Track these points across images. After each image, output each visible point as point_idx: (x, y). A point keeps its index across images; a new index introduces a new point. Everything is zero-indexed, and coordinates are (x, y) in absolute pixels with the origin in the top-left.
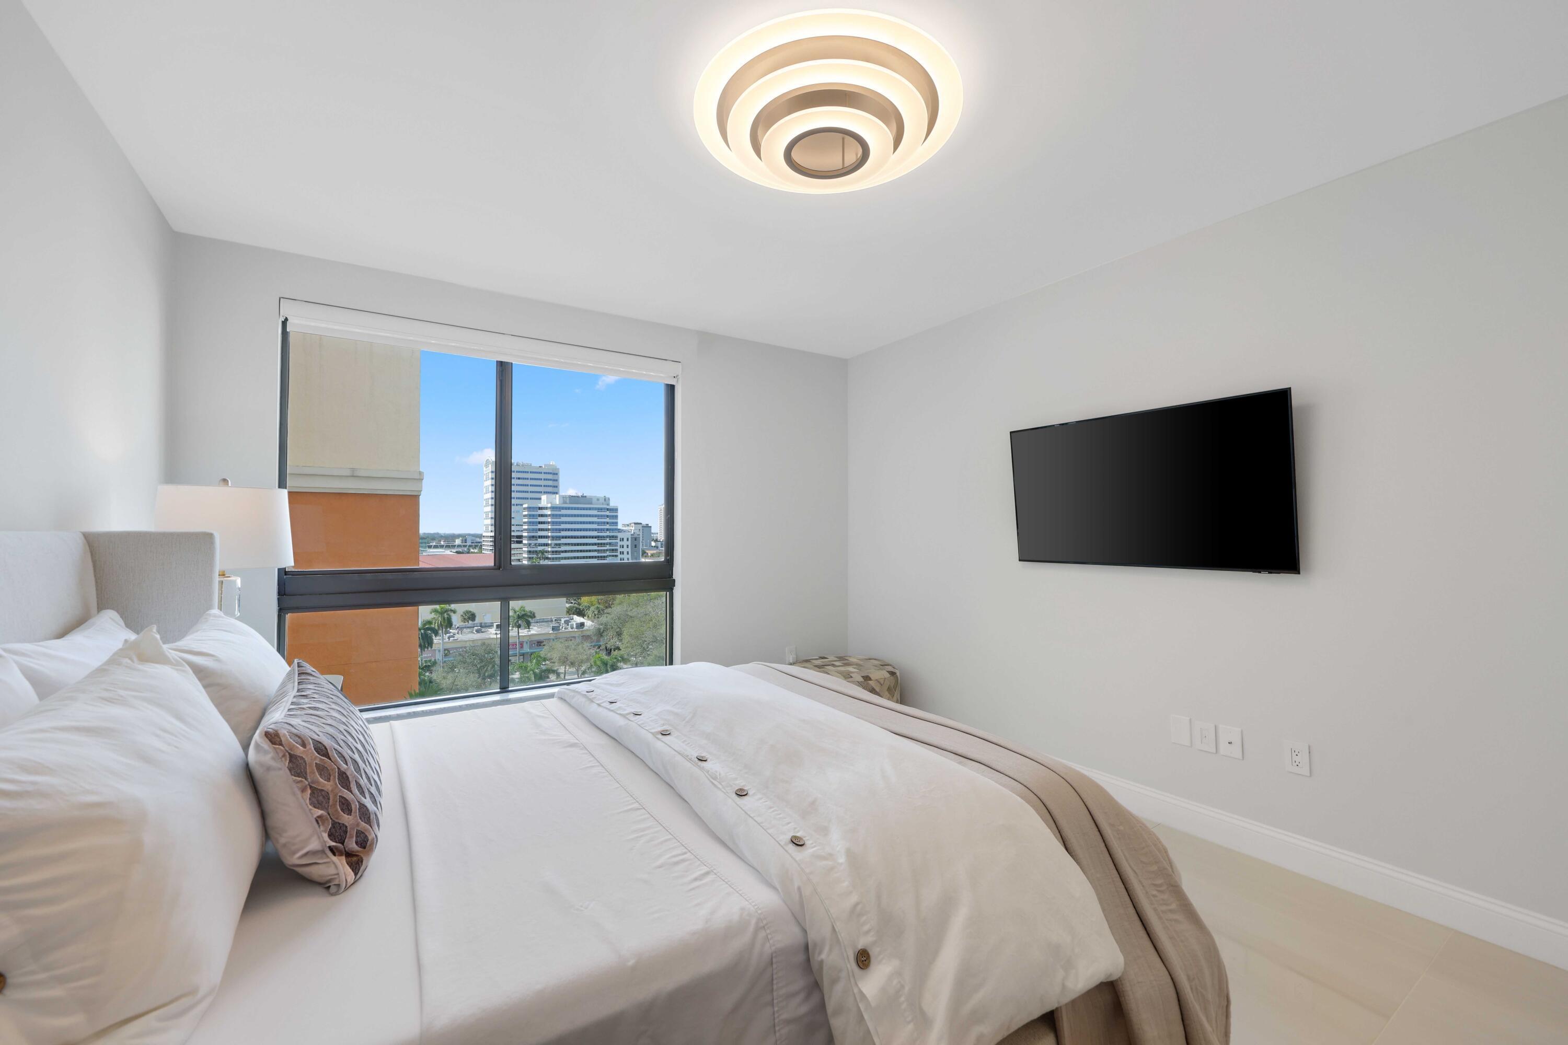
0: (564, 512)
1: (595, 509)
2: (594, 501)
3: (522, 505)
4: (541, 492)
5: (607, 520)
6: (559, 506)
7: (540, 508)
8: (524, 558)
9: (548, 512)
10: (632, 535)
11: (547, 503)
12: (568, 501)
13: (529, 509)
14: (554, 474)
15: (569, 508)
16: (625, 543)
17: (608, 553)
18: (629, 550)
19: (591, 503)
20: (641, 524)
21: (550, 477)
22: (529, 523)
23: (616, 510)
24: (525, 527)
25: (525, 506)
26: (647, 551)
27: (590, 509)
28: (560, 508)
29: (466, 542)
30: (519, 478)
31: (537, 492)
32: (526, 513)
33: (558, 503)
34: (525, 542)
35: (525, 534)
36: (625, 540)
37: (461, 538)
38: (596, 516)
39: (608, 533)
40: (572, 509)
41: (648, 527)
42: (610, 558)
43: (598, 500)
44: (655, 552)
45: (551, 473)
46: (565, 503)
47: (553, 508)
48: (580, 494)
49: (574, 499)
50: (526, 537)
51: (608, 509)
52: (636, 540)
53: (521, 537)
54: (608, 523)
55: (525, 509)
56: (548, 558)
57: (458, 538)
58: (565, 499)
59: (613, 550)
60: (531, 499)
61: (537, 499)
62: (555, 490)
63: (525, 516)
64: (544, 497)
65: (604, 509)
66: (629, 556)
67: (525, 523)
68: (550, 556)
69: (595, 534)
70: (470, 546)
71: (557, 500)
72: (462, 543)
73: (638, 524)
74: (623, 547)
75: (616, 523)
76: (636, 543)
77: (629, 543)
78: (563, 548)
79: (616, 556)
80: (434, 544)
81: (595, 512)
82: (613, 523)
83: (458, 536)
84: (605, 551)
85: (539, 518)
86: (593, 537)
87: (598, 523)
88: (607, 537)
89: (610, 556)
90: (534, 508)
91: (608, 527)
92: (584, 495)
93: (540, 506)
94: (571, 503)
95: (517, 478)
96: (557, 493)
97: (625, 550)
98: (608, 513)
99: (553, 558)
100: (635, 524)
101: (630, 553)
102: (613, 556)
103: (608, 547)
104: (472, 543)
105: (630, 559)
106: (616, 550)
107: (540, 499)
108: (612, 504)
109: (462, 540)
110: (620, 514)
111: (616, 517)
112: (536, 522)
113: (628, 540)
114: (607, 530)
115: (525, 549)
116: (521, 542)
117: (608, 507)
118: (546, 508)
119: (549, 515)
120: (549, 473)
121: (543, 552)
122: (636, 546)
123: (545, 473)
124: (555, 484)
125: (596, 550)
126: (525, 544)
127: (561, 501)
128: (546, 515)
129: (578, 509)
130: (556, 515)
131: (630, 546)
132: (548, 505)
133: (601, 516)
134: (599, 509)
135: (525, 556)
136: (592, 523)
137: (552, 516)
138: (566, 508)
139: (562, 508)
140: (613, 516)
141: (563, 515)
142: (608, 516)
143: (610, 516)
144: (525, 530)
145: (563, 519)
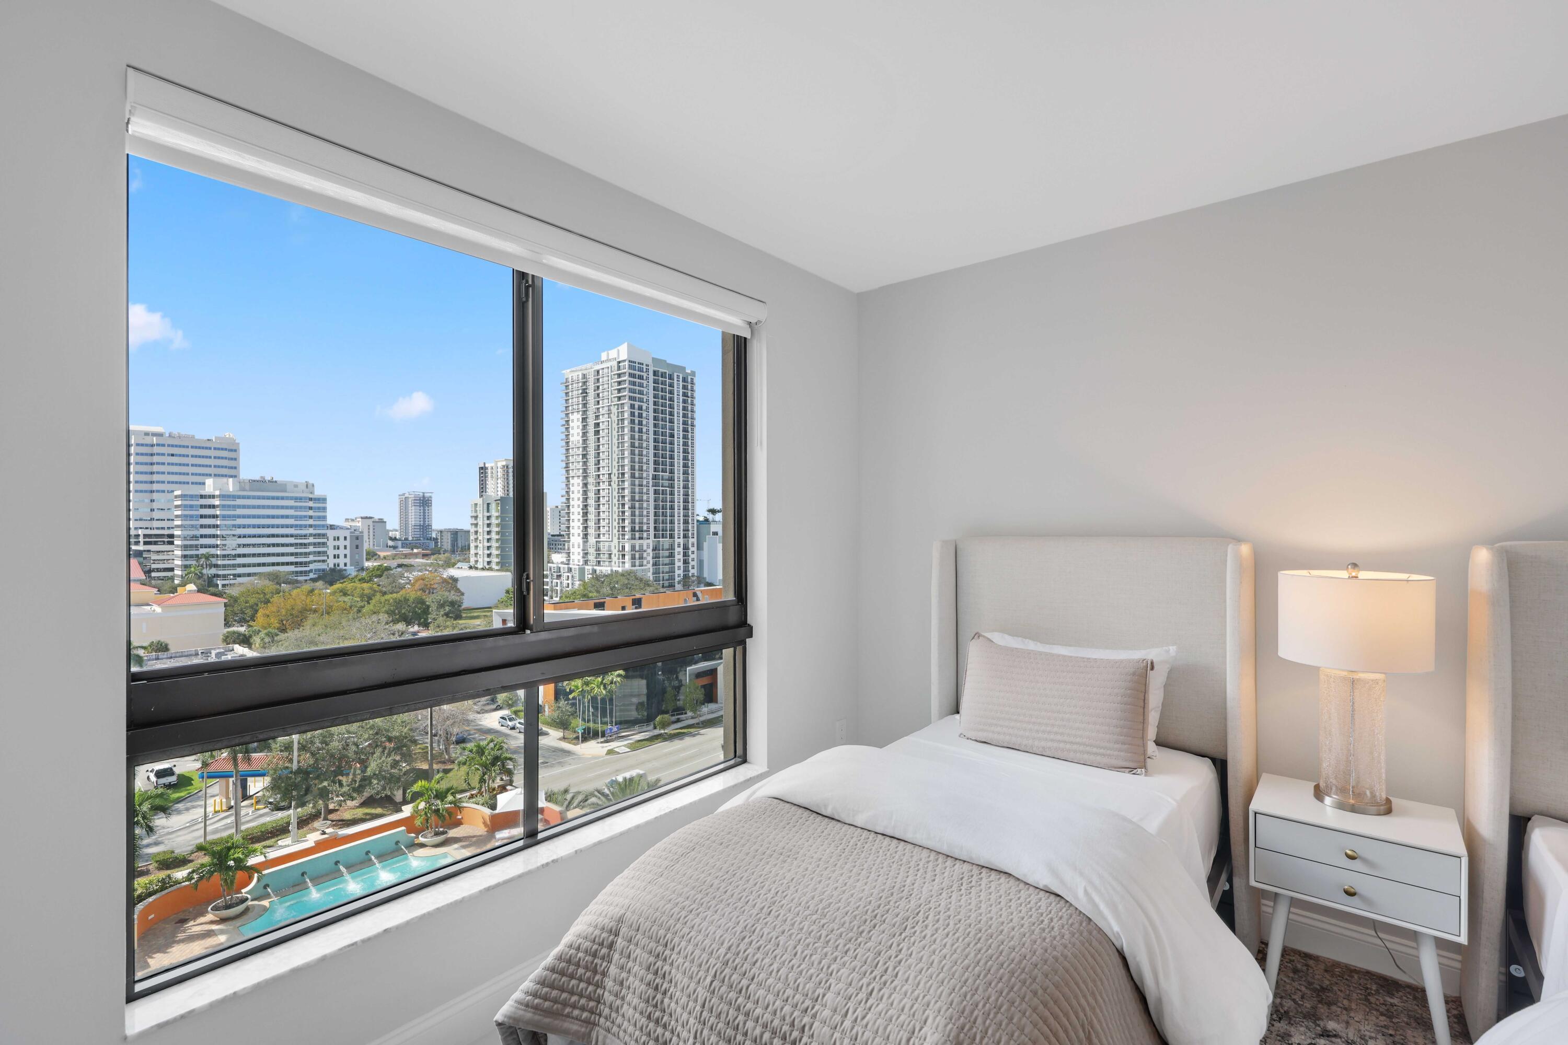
0: (241, 502)
1: (291, 498)
2: (288, 488)
3: (173, 491)
4: (206, 475)
5: (311, 513)
6: (234, 493)
7: (202, 497)
8: (178, 566)
9: (217, 502)
10: (351, 533)
11: (215, 489)
12: (247, 487)
13: (183, 497)
14: (231, 450)
15: (248, 497)
16: (341, 543)
17: (311, 558)
18: (348, 552)
19: (285, 491)
20: (371, 518)
21: (225, 453)
22: (184, 517)
23: (324, 500)
24: (179, 522)
25: (178, 493)
26: (379, 553)
27: (283, 498)
28: (234, 497)
30: (173, 455)
31: (200, 475)
32: (178, 503)
33: (231, 490)
34: (179, 542)
35: (177, 532)
36: (342, 539)
38: (291, 508)
39: (311, 531)
40: (253, 498)
41: (382, 522)
42: (317, 563)
43: (296, 486)
44: (389, 553)
45: (226, 449)
47: (222, 497)
48: (268, 478)
49: (259, 484)
50: (179, 536)
51: (311, 499)
52: (360, 538)
53: (172, 536)
54: (311, 517)
55: (176, 497)
56: (216, 566)
58: (243, 484)
59: (319, 552)
60: (192, 483)
61: (200, 483)
62: (232, 472)
63: (177, 507)
64: (209, 482)
65: (305, 498)
66: (348, 560)
67: (177, 516)
68: (219, 562)
71: (231, 485)
73: (366, 518)
74: (338, 549)
75: (324, 518)
76: (357, 542)
77: (348, 543)
78: (241, 551)
79: (325, 561)
81: (291, 503)
82: (319, 517)
84: (306, 554)
85: (201, 510)
86: (287, 536)
87: (296, 518)
88: (311, 535)
89: (315, 561)
90: (192, 496)
91: (311, 522)
92: (274, 480)
93: (203, 493)
94: (251, 490)
95: (168, 455)
96: (235, 476)
97: (340, 552)
98: (311, 504)
99: (224, 566)
100: (362, 518)
101: (348, 556)
102: (319, 561)
103: (311, 549)
105: (348, 564)
106: (325, 553)
107: (204, 484)
108: (318, 492)
110: (329, 505)
111: (324, 509)
112: (196, 516)
113: (345, 538)
114: (311, 526)
115: (178, 553)
116: (172, 543)
117: (311, 496)
118: (213, 497)
119: (218, 506)
120: (222, 449)
121: (207, 557)
122: (357, 547)
123: (215, 449)
124: (232, 463)
125: (292, 554)
126: (177, 546)
127: (238, 487)
128: (214, 507)
129: (264, 498)
130: (229, 506)
131: (348, 547)
132: (217, 493)
133: (301, 507)
134: (296, 499)
135: (178, 562)
136: (287, 517)
137: (223, 507)
138: (244, 497)
139: (239, 497)
140: (319, 508)
141: (239, 507)
142: (311, 508)
143: (315, 508)
144: (178, 526)
145: (241, 511)
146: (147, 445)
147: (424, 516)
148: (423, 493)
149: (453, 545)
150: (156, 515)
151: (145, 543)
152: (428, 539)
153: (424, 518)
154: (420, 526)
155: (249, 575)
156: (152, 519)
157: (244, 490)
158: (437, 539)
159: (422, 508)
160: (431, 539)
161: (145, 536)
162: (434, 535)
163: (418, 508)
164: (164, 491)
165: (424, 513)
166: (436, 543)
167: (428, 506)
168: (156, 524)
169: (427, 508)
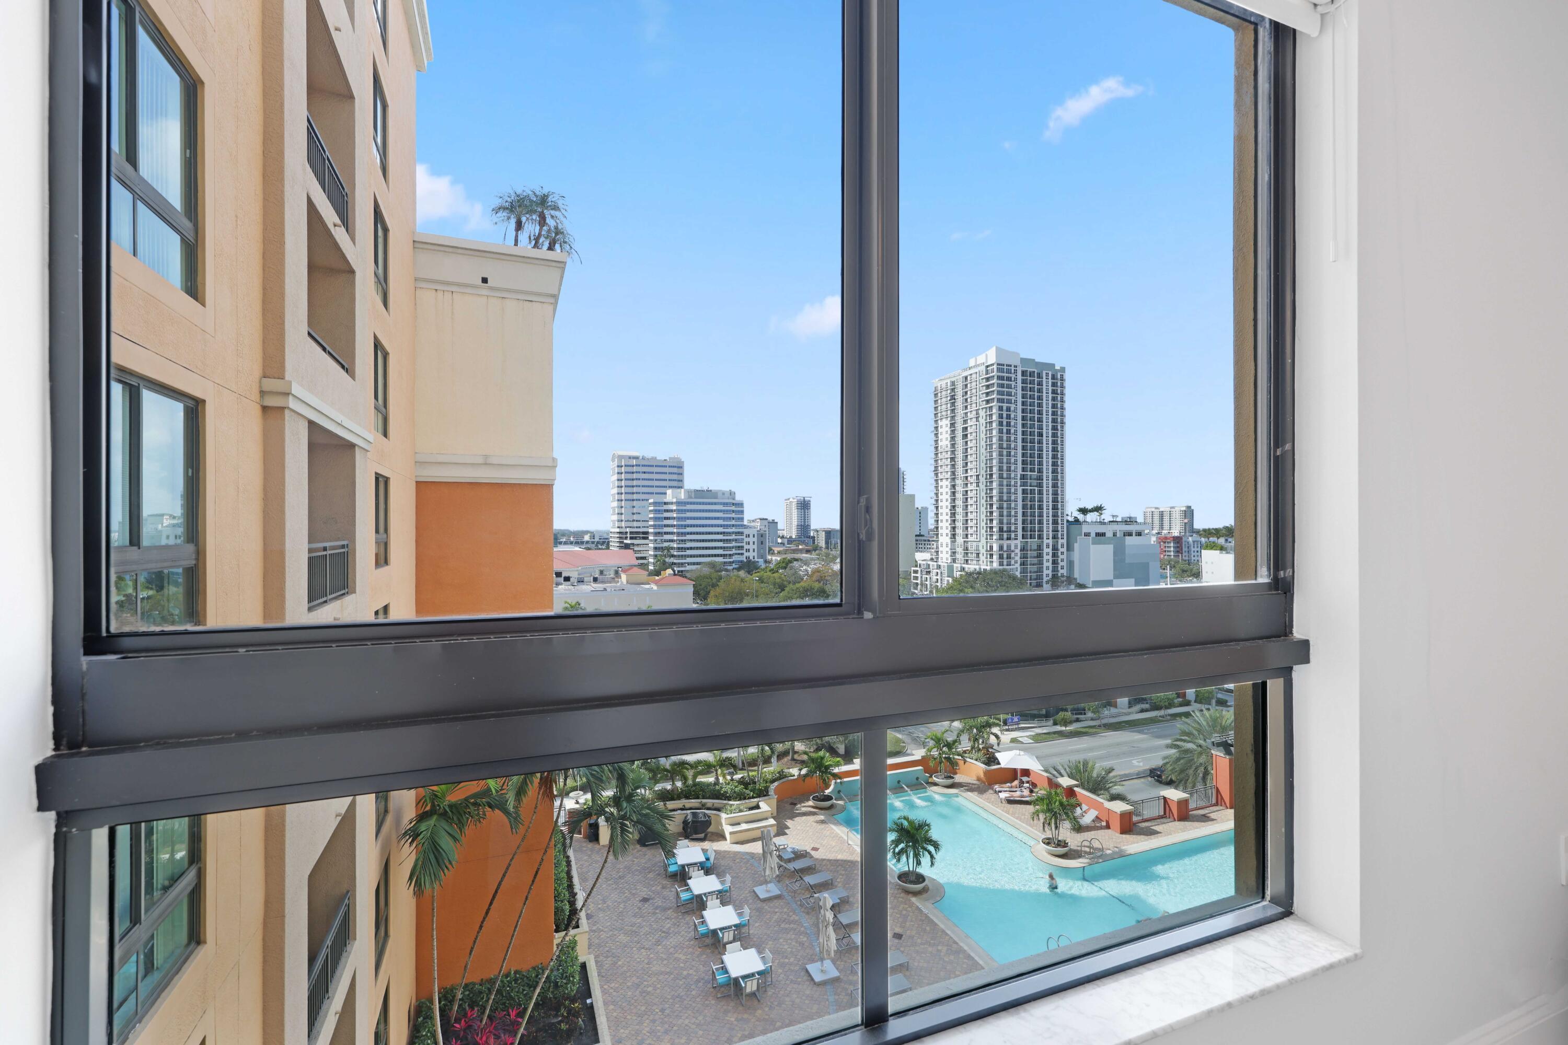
0: (689, 507)
1: (721, 504)
2: (720, 495)
3: (647, 500)
4: (666, 487)
5: (733, 515)
6: (685, 501)
7: (665, 503)
8: (650, 555)
9: (674, 507)
10: (758, 531)
11: (673, 498)
12: (693, 496)
13: (655, 504)
14: (679, 467)
15: (693, 503)
16: (751, 539)
17: (734, 551)
18: (755, 547)
19: (716, 498)
20: (766, 519)
21: (675, 470)
22: (655, 519)
23: (741, 505)
24: (651, 523)
25: (651, 501)
26: (773, 548)
27: (715, 504)
28: (685, 503)
29: (594, 538)
30: (645, 473)
31: (662, 487)
32: (651, 508)
33: (683, 498)
34: (651, 538)
35: (651, 530)
36: (751, 536)
37: (589, 535)
38: (721, 511)
39: (734, 530)
40: (697, 504)
41: (774, 523)
42: (736, 556)
43: (723, 494)
44: (781, 549)
45: (676, 467)
46: (690, 497)
47: (678, 503)
48: (705, 489)
49: (699, 493)
50: (652, 533)
51: (733, 504)
52: (762, 536)
53: (647, 533)
54: (733, 519)
55: (650, 504)
56: (673, 556)
57: (587, 534)
58: (690, 493)
59: (739, 547)
60: (658, 493)
61: (662, 493)
62: (679, 484)
63: (651, 511)
64: (669, 492)
65: (730, 503)
66: (755, 554)
67: (650, 518)
68: (675, 553)
69: (720, 530)
70: (598, 543)
71: (682, 495)
72: (591, 539)
73: (764, 519)
74: (749, 544)
75: (742, 519)
76: (762, 539)
77: (755, 539)
78: (689, 545)
79: (742, 554)
80: (564, 540)
81: (721, 507)
82: (739, 518)
83: (587, 532)
84: (731, 548)
85: (665, 513)
86: (718, 533)
87: (724, 519)
88: (733, 533)
89: (736, 554)
90: (659, 503)
91: (733, 522)
92: (710, 489)
93: (666, 500)
94: (695, 498)
95: (642, 472)
96: (682, 487)
97: (751, 547)
98: (733, 508)
99: (679, 556)
100: (761, 519)
101: (756, 550)
102: (739, 554)
103: (734, 544)
104: (600, 539)
105: (756, 558)
106: (742, 547)
107: (666, 494)
108: (738, 498)
109: (591, 536)
110: (745, 509)
111: (742, 512)
112: (662, 518)
113: (754, 536)
114: (733, 525)
115: (651, 545)
116: (647, 538)
117: (734, 502)
118: (672, 503)
119: (675, 511)
120: (674, 467)
121: (669, 549)
122: (762, 543)
123: (669, 466)
124: (679, 477)
125: (721, 548)
126: (651, 540)
127: (686, 496)
128: (671, 511)
129: (703, 504)
130: (682, 510)
131: (756, 543)
132: (675, 500)
133: (727, 511)
134: (725, 504)
135: (651, 553)
137: (678, 511)
138: (691, 503)
139: (687, 503)
140: (738, 511)
141: (688, 511)
142: (733, 511)
143: (736, 511)
144: (651, 526)
145: (689, 514)
146: (630, 466)
147: (805, 517)
148: (804, 498)
149: (827, 543)
150: (635, 517)
151: (631, 538)
152: (807, 537)
153: (805, 520)
154: (801, 526)
155: (698, 564)
156: (633, 521)
157: (691, 498)
158: (814, 537)
159: (803, 511)
160: (809, 537)
161: (631, 533)
162: (812, 535)
163: (800, 510)
164: (639, 500)
165: (805, 515)
166: (814, 543)
167: (808, 509)
168: (635, 524)
169: (806, 511)
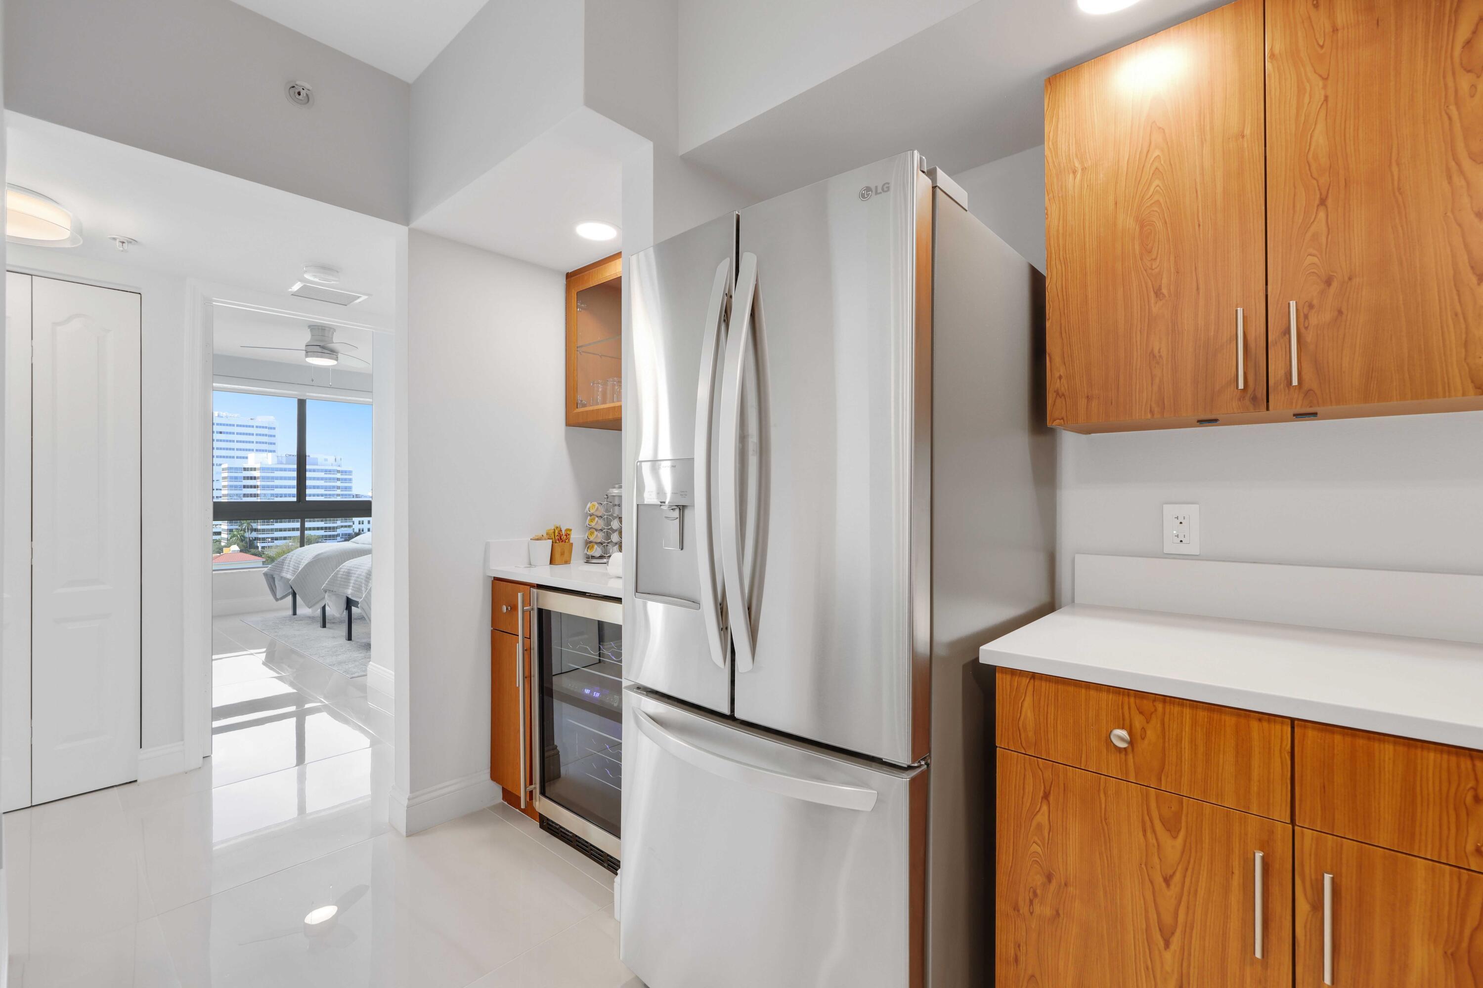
1: (322, 471)
3: (220, 465)
4: (249, 450)
5: (339, 484)
6: (272, 466)
7: (245, 469)
8: (224, 530)
9: (256, 474)
11: (256, 463)
12: (284, 461)
13: (230, 469)
14: (271, 428)
15: (285, 470)
23: (350, 472)
25: (225, 466)
28: (273, 470)
30: (221, 433)
31: (244, 450)
32: (226, 475)
38: (322, 479)
43: (326, 460)
45: (266, 427)
47: (263, 469)
51: (338, 471)
55: (223, 469)
56: (256, 530)
58: (280, 458)
60: (237, 457)
61: (244, 458)
62: (271, 447)
63: (224, 478)
64: (252, 456)
65: (334, 470)
67: (224, 487)
75: (350, 488)
81: (322, 475)
85: (244, 481)
87: (326, 488)
89: (342, 527)
90: (238, 469)
93: (246, 466)
94: (287, 463)
96: (274, 451)
98: (339, 476)
99: (264, 530)
102: (346, 526)
107: (247, 458)
108: (345, 466)
111: (350, 480)
112: (242, 486)
117: (339, 469)
118: (255, 469)
119: (258, 478)
120: (263, 427)
123: (257, 427)
124: (272, 440)
127: (276, 460)
128: (255, 478)
130: (268, 478)
132: (258, 466)
133: (330, 479)
136: (318, 487)
137: (264, 478)
138: (281, 470)
139: (277, 470)
140: (346, 479)
141: (277, 478)
142: (338, 479)
143: (342, 479)
145: (277, 483)
155: (285, 538)
157: (281, 463)
